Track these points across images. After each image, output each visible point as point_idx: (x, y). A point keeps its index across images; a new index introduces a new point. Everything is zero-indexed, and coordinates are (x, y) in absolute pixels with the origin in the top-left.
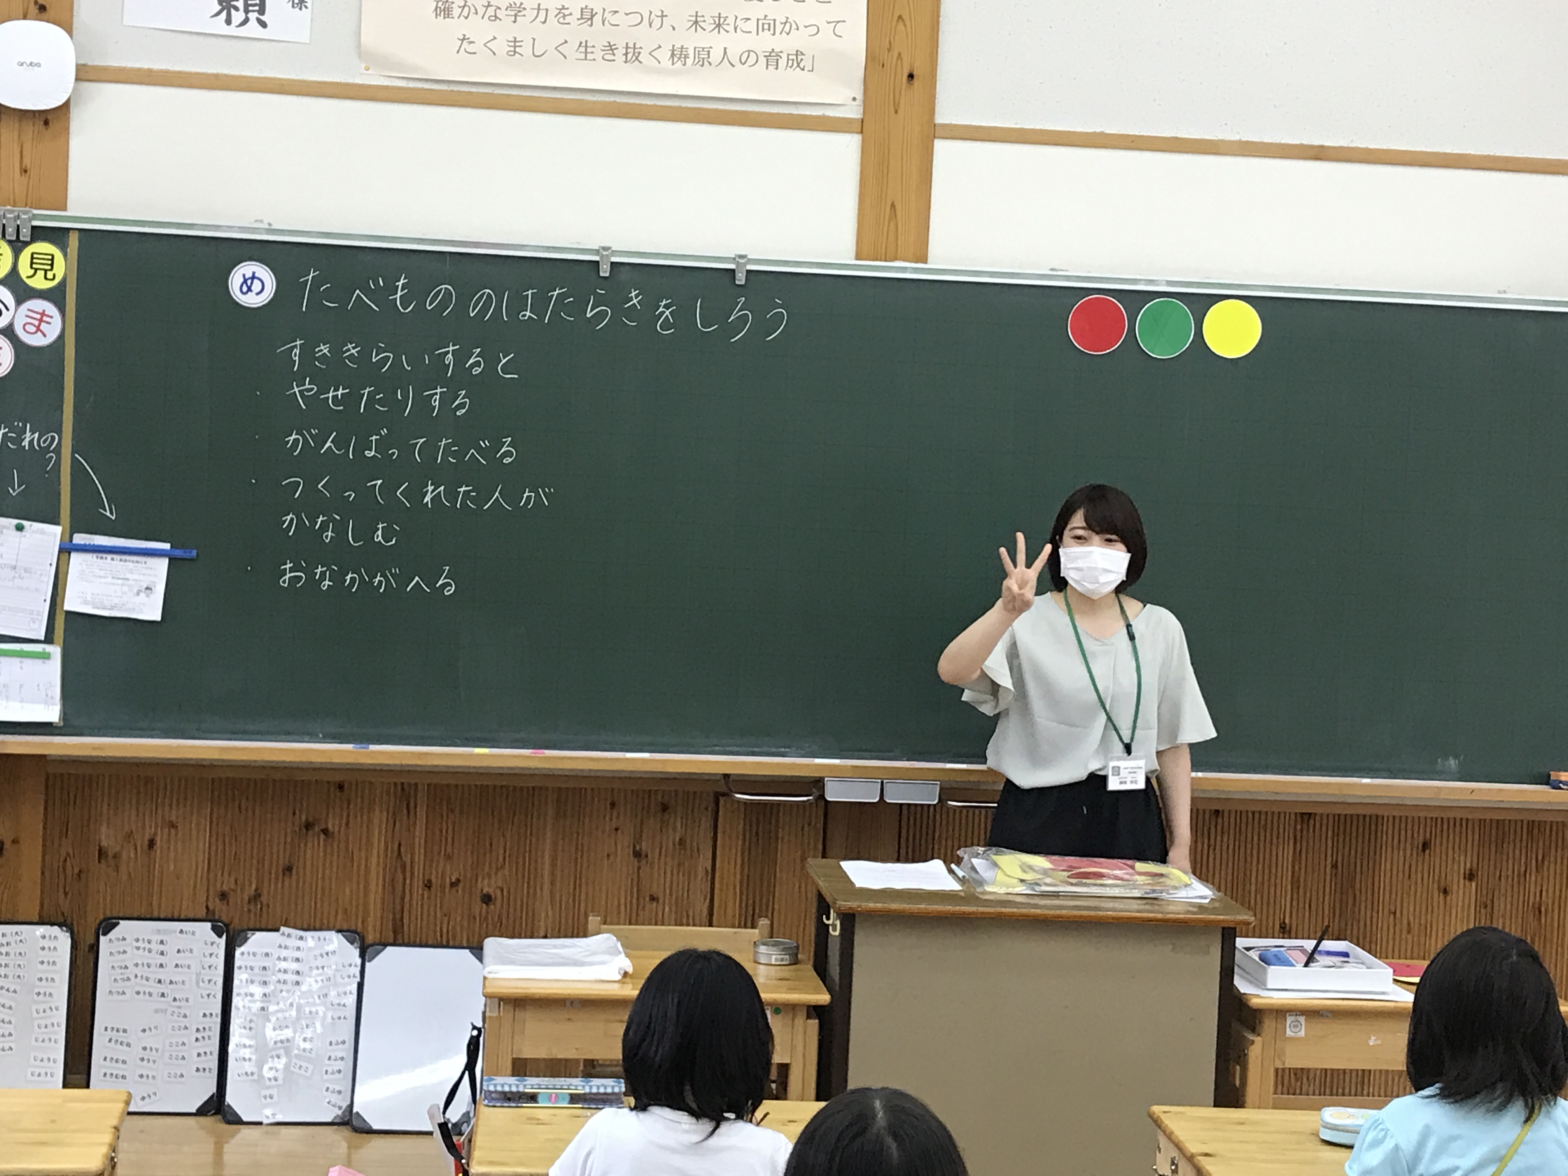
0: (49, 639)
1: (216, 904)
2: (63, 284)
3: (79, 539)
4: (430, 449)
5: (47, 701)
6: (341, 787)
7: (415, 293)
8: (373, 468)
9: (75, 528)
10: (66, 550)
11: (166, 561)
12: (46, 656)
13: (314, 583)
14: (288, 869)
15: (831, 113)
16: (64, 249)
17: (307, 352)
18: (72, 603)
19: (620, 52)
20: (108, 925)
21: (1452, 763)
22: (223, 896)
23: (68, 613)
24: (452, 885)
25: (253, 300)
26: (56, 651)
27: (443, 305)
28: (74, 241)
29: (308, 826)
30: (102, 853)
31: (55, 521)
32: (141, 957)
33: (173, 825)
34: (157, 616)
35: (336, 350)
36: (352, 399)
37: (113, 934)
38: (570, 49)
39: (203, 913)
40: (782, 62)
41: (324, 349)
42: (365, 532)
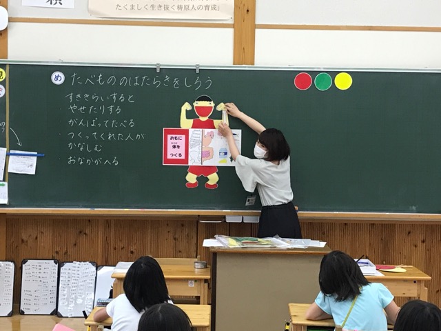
0: (4, 180)
1: (55, 255)
2: (5, 80)
3: (12, 152)
4: (110, 124)
5: (4, 198)
6: (89, 221)
7: (104, 79)
8: (94, 129)
9: (11, 148)
10: (8, 155)
11: (36, 158)
12: (3, 185)
13: (78, 163)
14: (75, 245)
15: (225, 22)
16: (5, 70)
17: (74, 97)
18: (10, 170)
19: (163, 7)
20: (25, 261)
21: (414, 208)
22: (57, 253)
23: (10, 173)
24: (122, 249)
25: (58, 82)
26: (6, 184)
27: (112, 82)
28: (8, 68)
29: (81, 232)
30: (23, 241)
31: (5, 147)
32: (35, 270)
33: (42, 233)
34: (34, 173)
35: (82, 96)
36: (87, 110)
37: (26, 264)
38: (148, 7)
39: (51, 257)
40: (210, 8)
41: (79, 96)
42: (92, 148)
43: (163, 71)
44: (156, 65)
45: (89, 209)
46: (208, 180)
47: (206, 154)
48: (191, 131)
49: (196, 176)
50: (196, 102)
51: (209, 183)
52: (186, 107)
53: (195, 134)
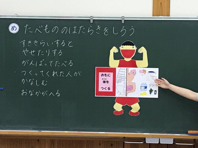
6: (38, 140)
13: (29, 94)
17: (26, 43)
36: (36, 53)
41: (30, 42)
42: (40, 83)
43: (96, 22)
44: (90, 17)
45: (37, 131)
46: (131, 108)
47: (129, 88)
48: (118, 69)
49: (122, 106)
50: (122, 46)
51: (132, 111)
52: (114, 50)
53: (121, 72)
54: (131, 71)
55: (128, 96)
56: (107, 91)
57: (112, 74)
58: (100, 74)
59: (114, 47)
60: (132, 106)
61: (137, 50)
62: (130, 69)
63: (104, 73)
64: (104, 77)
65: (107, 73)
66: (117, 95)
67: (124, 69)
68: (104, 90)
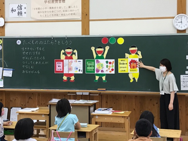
0: (2, 79)
1: (21, 106)
2: (2, 44)
3: (4, 69)
4: (36, 58)
5: (2, 85)
6: (33, 94)
7: (34, 42)
8: (31, 60)
9: (4, 68)
10: (3, 70)
11: (12, 71)
12: (2, 81)
13: (26, 72)
14: (28, 102)
15: (78, 19)
16: (2, 40)
17: (24, 49)
18: (3, 75)
19: (56, 15)
20: (11, 108)
21: (149, 89)
22: (22, 105)
23: (4, 76)
24: (44, 104)
25: (19, 44)
26: (3, 80)
27: (37, 43)
28: (3, 39)
29: (30, 98)
30: (11, 100)
31: (2, 67)
32: (15, 111)
33: (17, 98)
34: (11, 76)
35: (27, 48)
36: (29, 53)
37: (12, 109)
38: (51, 15)
39: (20, 107)
40: (73, 14)
41: (26, 48)
42: (30, 67)
43: (54, 39)
44: (51, 36)
45: (29, 89)
46: (71, 79)
47: (70, 69)
49: (66, 77)
51: (71, 80)
52: (63, 51)
54: (71, 61)
55: (69, 73)
56: (60, 70)
57: (62, 63)
58: (57, 62)
59: (63, 50)
60: (71, 77)
61: (73, 51)
62: (70, 60)
63: (58, 62)
64: (58, 64)
65: (60, 62)
66: (64, 73)
67: (67, 60)
68: (59, 70)
